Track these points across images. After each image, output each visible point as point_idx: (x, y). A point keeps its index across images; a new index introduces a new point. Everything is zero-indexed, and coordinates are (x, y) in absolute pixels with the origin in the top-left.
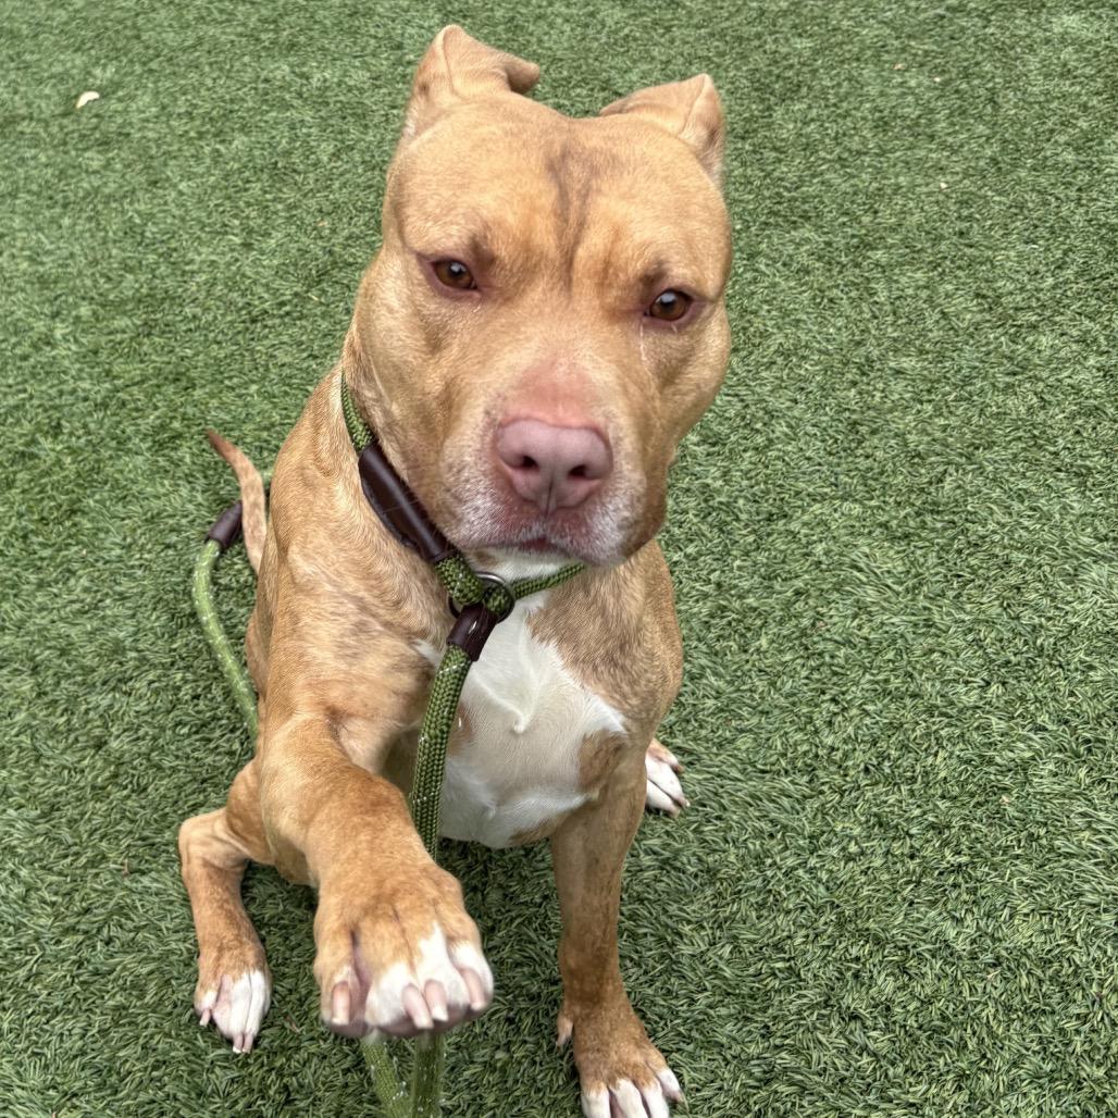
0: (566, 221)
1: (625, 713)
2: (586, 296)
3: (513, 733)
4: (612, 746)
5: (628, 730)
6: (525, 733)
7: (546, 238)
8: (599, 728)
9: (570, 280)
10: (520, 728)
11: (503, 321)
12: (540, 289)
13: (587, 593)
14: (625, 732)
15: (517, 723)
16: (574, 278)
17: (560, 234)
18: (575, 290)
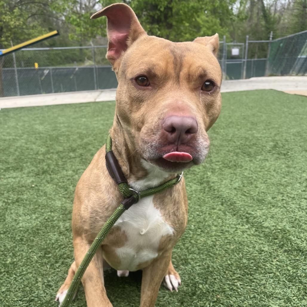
0: (176, 65)
1: (174, 229)
2: (184, 85)
3: (141, 235)
4: (169, 239)
5: (174, 234)
6: (144, 235)
7: (171, 70)
8: (166, 233)
9: (179, 81)
10: (143, 233)
11: (159, 94)
12: (170, 84)
13: (171, 196)
14: (173, 234)
15: (142, 232)
16: (180, 80)
17: (175, 69)
18: (181, 83)
